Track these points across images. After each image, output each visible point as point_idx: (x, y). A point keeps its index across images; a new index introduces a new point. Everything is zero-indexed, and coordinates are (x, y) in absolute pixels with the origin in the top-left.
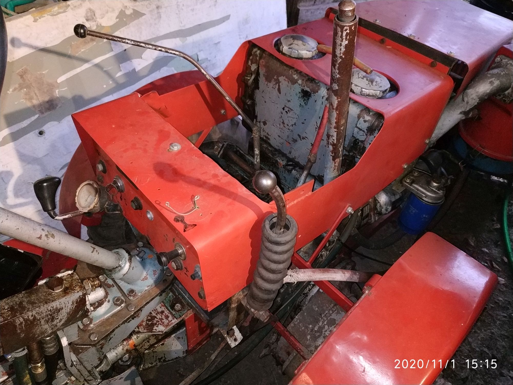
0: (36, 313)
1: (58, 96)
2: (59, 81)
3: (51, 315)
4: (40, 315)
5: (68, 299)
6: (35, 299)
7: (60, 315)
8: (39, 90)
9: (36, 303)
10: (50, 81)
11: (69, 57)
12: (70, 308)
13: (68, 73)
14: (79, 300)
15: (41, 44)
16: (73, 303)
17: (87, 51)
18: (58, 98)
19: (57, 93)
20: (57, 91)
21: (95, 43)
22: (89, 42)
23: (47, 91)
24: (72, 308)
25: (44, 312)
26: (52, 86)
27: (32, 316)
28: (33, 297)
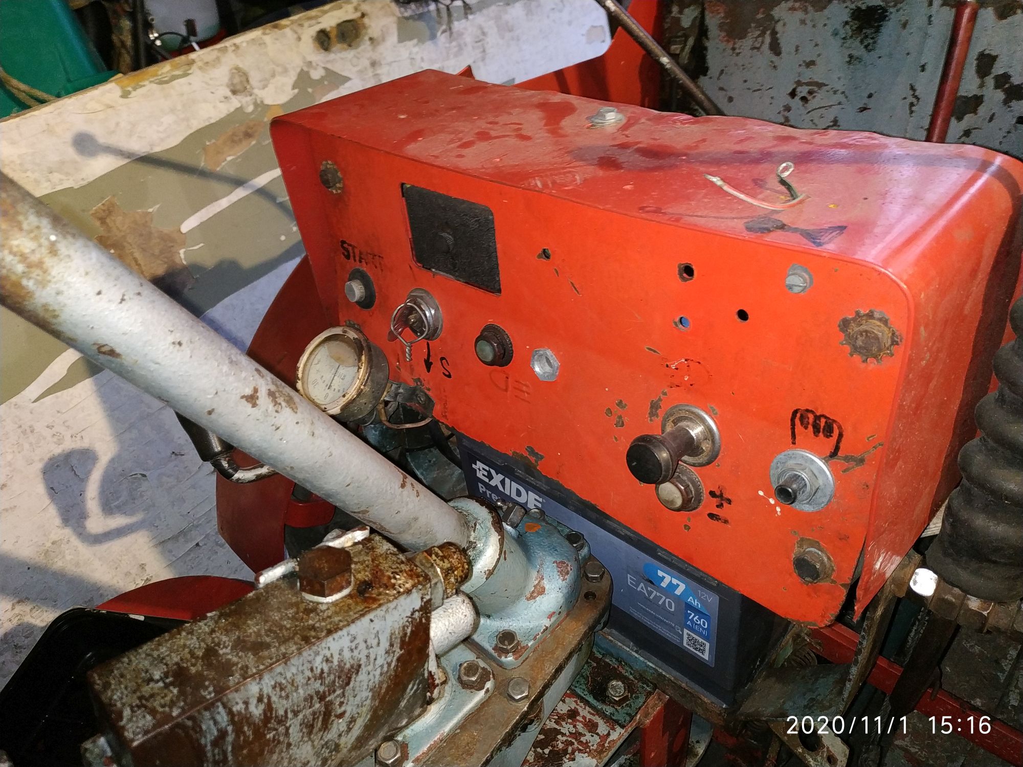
0: (274, 687)
1: (185, 263)
2: (186, 227)
3: (322, 697)
4: (287, 697)
5: (378, 625)
6: (263, 632)
7: (351, 699)
8: (144, 250)
9: (268, 646)
10: (166, 230)
11: (203, 174)
12: (382, 666)
13: (203, 211)
14: (409, 631)
15: (139, 147)
16: (392, 645)
17: (239, 160)
18: (185, 268)
19: (182, 256)
20: (182, 251)
21: (254, 143)
22: (240, 141)
23: (161, 252)
24: (389, 664)
25: (300, 680)
26: (172, 241)
27: (260, 700)
28: (253, 628)
